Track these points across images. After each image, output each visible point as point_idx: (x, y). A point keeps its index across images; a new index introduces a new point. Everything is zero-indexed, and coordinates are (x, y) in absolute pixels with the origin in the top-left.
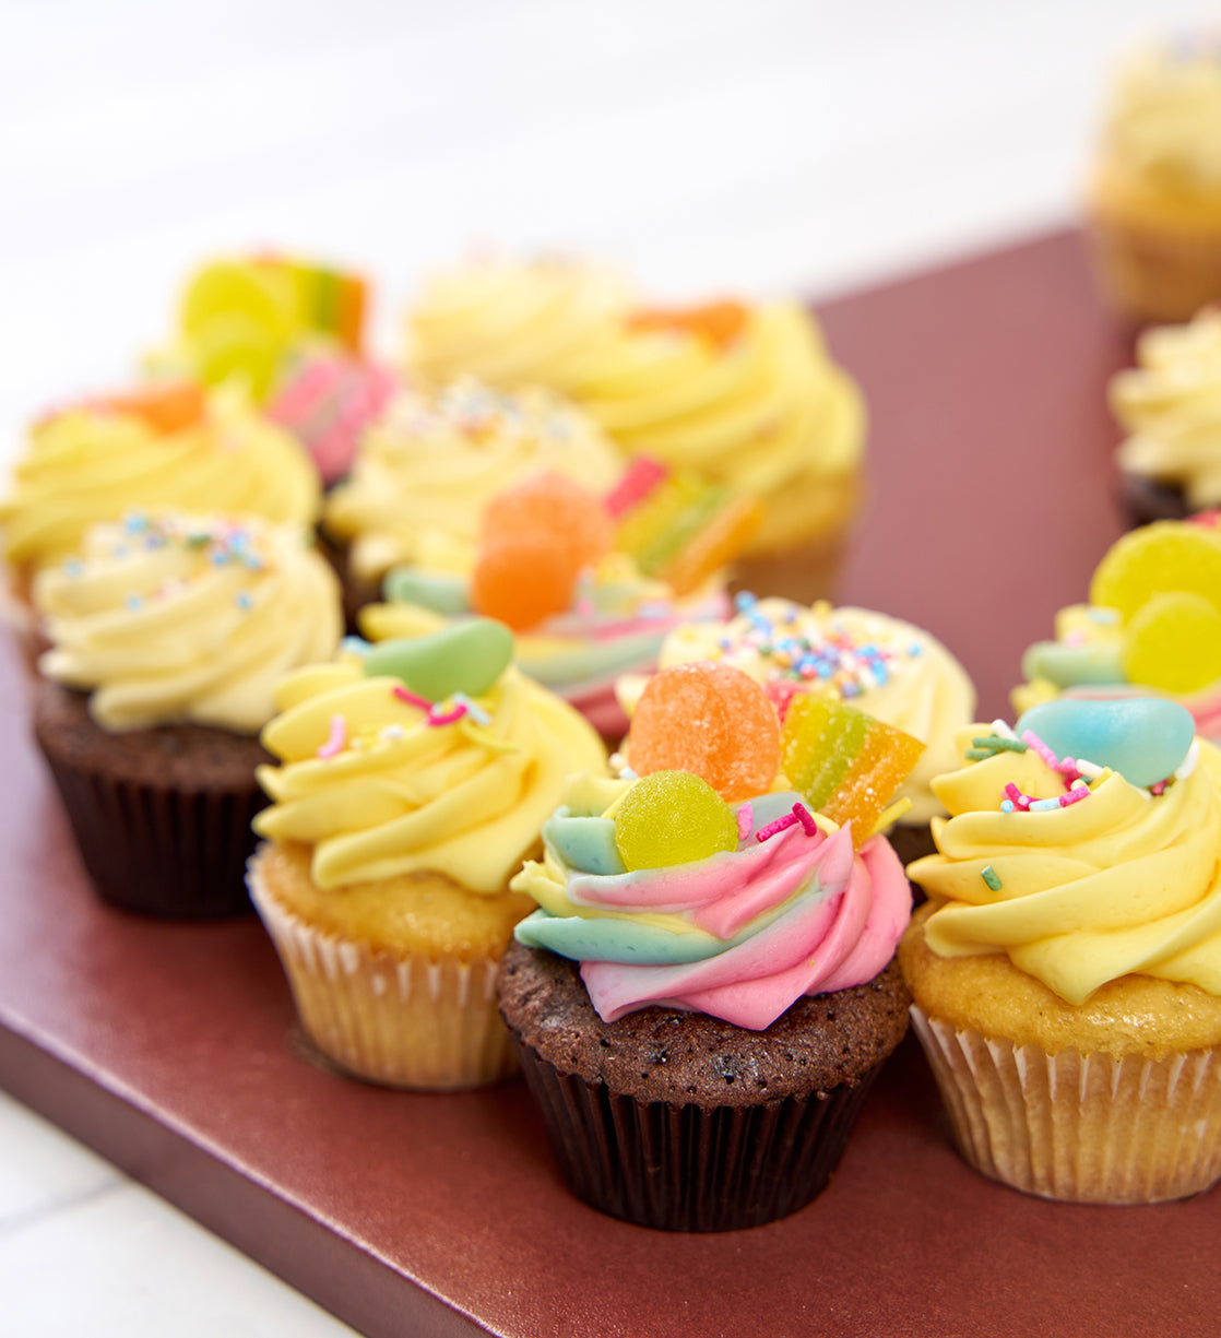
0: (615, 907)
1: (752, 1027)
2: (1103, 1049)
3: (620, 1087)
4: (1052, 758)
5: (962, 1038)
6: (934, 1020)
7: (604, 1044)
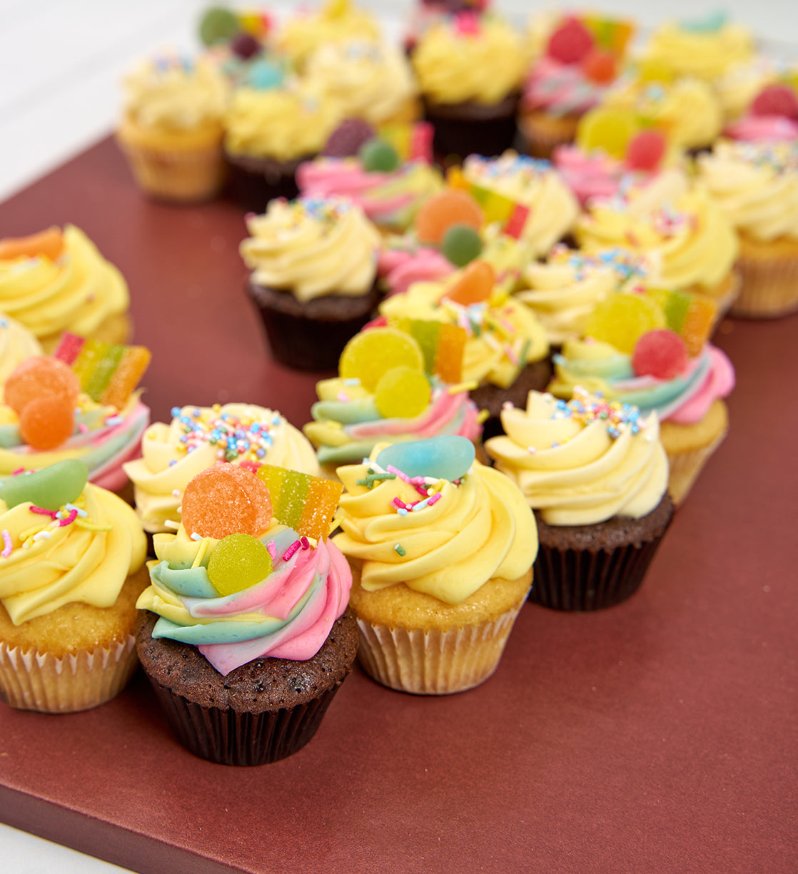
0: (220, 615)
1: (302, 659)
2: (468, 623)
3: (240, 708)
4: (407, 478)
5: (376, 629)
6: (360, 619)
7: (226, 687)
